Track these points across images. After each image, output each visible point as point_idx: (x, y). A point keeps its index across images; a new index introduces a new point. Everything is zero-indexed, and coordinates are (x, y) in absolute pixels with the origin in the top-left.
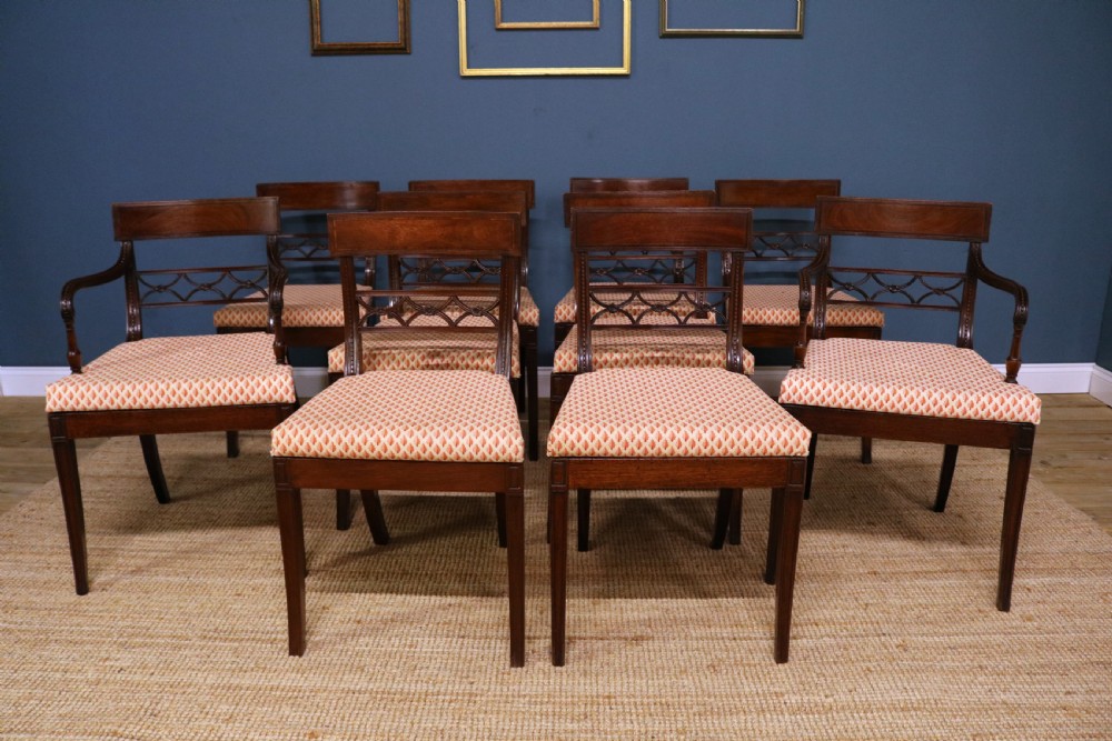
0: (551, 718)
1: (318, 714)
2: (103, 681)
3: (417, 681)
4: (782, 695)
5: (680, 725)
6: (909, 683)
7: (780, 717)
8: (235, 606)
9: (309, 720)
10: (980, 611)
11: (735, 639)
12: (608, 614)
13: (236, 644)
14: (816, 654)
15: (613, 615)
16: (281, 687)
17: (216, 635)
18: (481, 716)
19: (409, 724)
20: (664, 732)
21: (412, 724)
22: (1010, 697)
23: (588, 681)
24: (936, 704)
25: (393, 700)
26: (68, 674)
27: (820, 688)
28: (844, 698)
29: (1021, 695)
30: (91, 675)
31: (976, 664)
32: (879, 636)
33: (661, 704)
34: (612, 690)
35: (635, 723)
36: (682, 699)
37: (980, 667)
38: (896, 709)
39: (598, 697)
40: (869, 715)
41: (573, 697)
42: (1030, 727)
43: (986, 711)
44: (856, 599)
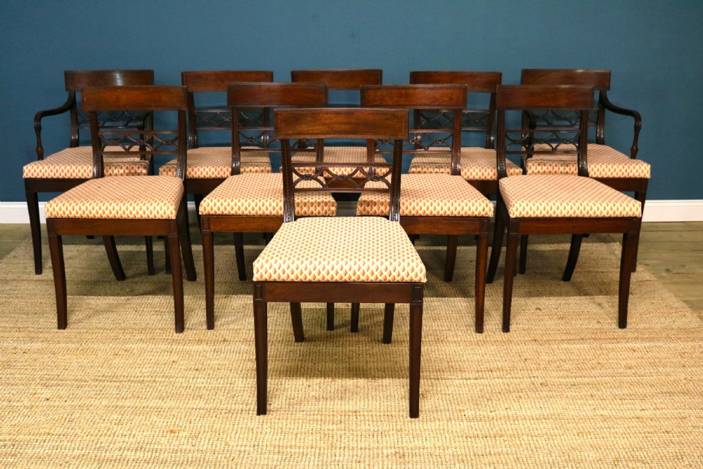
0: (319, 423)
1: (174, 420)
2: (35, 406)
3: (235, 404)
4: (464, 411)
5: (399, 427)
6: (544, 404)
7: (461, 423)
8: (114, 362)
9: (169, 423)
10: (599, 363)
11: (438, 379)
13: (118, 384)
14: (489, 388)
16: (150, 406)
17: (104, 378)
18: (277, 421)
19: (232, 426)
20: (389, 430)
21: (234, 425)
22: (605, 413)
23: (343, 403)
24: (559, 415)
25: (221, 413)
26: (11, 403)
27: (488, 407)
28: (502, 413)
29: (613, 412)
30: (26, 403)
31: (589, 393)
32: (530, 378)
33: (388, 416)
34: (358, 408)
35: (371, 426)
36: (401, 413)
37: (592, 396)
38: (533, 419)
39: (349, 411)
40: (516, 422)
41: (333, 411)
42: (614, 428)
43: (589, 420)
44: (520, 356)
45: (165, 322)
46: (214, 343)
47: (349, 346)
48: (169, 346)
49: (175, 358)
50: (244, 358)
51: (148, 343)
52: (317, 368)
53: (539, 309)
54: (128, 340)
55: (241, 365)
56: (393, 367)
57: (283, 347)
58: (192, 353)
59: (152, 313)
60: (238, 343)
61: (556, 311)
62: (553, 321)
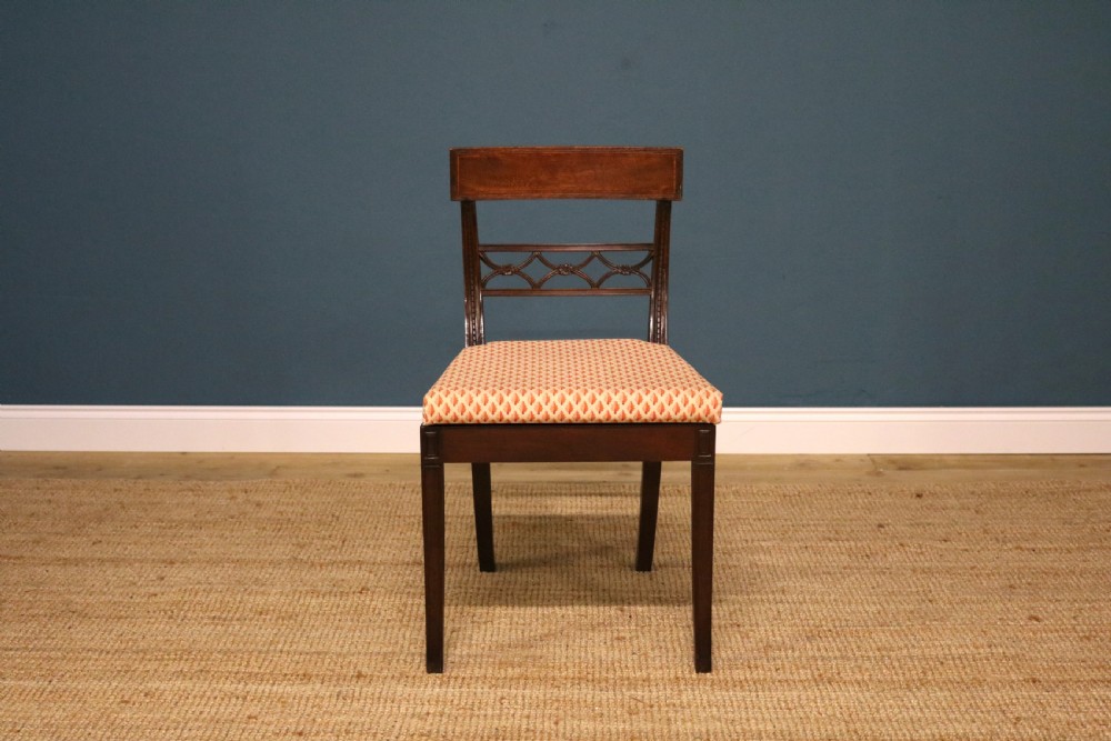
8: (121, 716)
12: (650, 726)
15: (657, 726)
44: (1003, 712)
45: (232, 638)
46: (338, 679)
47: (629, 690)
48: (241, 686)
49: (253, 709)
50: (403, 710)
51: (195, 680)
52: (562, 731)
53: (1037, 619)
54: (151, 672)
55: (398, 726)
56: (726, 731)
57: (486, 689)
58: (290, 700)
59: (205, 621)
60: (389, 679)
61: (1073, 622)
62: (1068, 644)
